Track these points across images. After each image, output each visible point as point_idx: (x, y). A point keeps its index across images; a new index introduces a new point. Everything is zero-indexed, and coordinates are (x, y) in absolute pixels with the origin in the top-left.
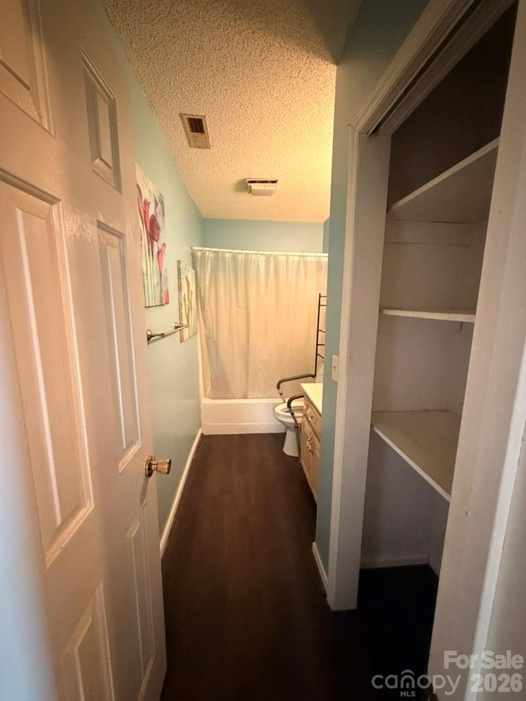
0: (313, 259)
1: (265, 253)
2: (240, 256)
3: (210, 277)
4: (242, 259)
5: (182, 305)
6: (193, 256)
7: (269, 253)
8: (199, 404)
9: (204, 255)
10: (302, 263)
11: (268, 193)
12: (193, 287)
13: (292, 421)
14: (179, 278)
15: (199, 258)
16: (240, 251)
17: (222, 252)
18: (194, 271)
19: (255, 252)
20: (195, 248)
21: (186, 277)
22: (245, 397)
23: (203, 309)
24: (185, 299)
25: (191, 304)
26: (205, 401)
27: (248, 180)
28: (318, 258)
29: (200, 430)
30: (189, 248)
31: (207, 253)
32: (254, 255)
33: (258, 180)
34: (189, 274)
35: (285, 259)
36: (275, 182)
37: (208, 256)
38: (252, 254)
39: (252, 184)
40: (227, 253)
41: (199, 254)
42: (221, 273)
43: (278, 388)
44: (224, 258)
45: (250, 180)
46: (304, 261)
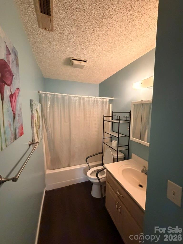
0: (100, 100)
1: (79, 96)
2: (66, 97)
3: (50, 108)
4: (67, 99)
5: (34, 128)
6: (40, 96)
7: (81, 96)
8: (44, 174)
9: (46, 95)
10: (95, 101)
11: (82, 67)
12: (40, 114)
13: (97, 181)
14: (32, 111)
15: (43, 98)
16: (66, 95)
17: (56, 95)
18: (40, 104)
19: (74, 96)
20: (41, 92)
21: (36, 109)
22: (69, 166)
23: (46, 124)
24: (35, 124)
25: (39, 123)
26: (48, 172)
27: (72, 58)
28: (102, 100)
29: (45, 188)
30: (37, 92)
31: (48, 95)
32: (73, 97)
33: (77, 59)
34: (38, 107)
35: (88, 99)
36: (85, 61)
37: (49, 97)
38: (72, 96)
39: (74, 61)
40: (59, 95)
41: (43, 95)
42: (56, 105)
43: (86, 161)
44: (57, 98)
45: (73, 59)
46: (96, 100)
